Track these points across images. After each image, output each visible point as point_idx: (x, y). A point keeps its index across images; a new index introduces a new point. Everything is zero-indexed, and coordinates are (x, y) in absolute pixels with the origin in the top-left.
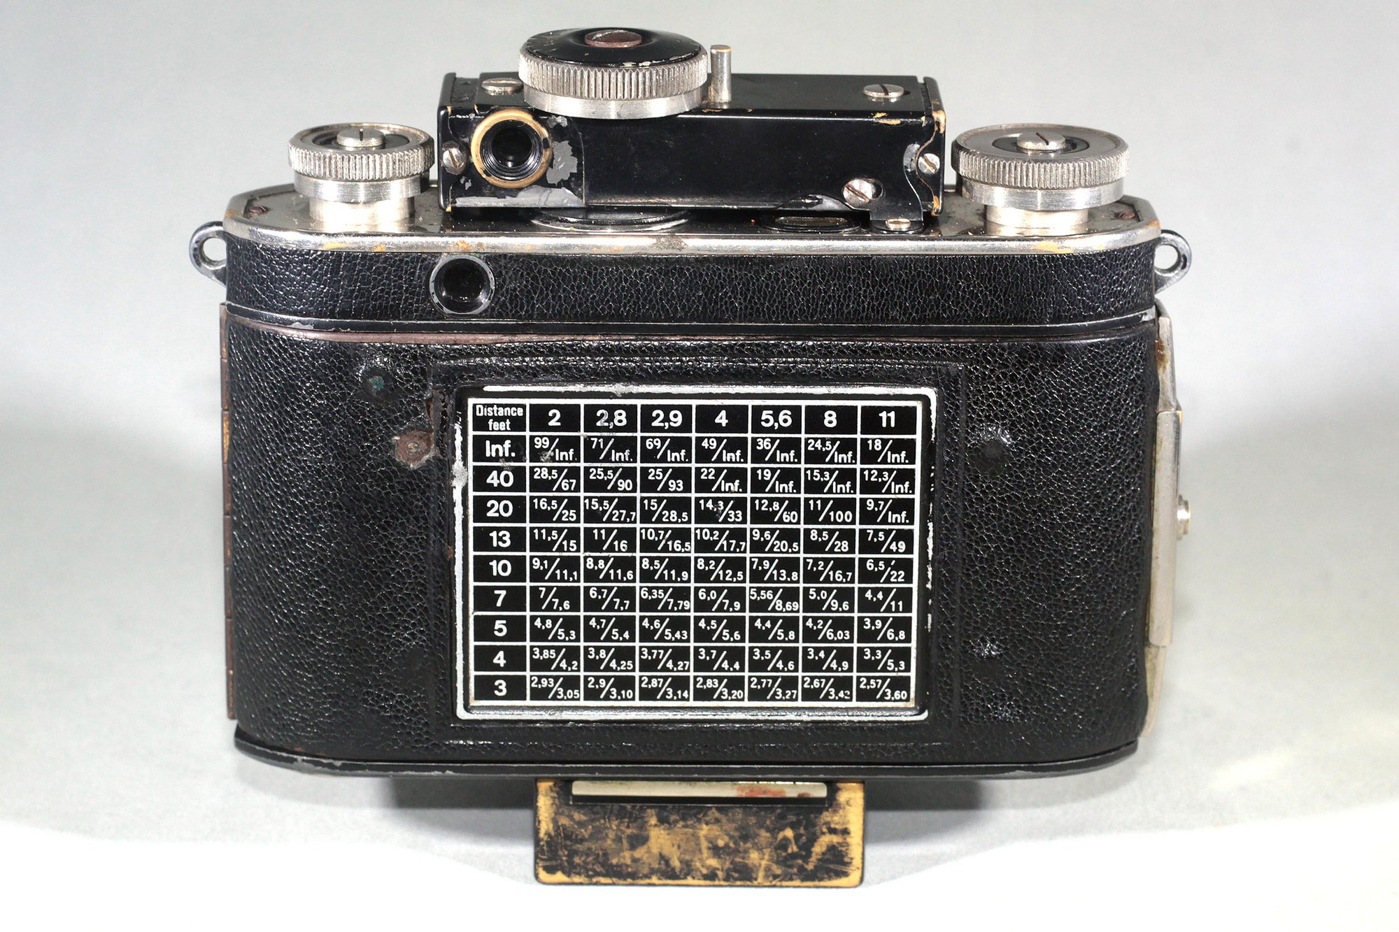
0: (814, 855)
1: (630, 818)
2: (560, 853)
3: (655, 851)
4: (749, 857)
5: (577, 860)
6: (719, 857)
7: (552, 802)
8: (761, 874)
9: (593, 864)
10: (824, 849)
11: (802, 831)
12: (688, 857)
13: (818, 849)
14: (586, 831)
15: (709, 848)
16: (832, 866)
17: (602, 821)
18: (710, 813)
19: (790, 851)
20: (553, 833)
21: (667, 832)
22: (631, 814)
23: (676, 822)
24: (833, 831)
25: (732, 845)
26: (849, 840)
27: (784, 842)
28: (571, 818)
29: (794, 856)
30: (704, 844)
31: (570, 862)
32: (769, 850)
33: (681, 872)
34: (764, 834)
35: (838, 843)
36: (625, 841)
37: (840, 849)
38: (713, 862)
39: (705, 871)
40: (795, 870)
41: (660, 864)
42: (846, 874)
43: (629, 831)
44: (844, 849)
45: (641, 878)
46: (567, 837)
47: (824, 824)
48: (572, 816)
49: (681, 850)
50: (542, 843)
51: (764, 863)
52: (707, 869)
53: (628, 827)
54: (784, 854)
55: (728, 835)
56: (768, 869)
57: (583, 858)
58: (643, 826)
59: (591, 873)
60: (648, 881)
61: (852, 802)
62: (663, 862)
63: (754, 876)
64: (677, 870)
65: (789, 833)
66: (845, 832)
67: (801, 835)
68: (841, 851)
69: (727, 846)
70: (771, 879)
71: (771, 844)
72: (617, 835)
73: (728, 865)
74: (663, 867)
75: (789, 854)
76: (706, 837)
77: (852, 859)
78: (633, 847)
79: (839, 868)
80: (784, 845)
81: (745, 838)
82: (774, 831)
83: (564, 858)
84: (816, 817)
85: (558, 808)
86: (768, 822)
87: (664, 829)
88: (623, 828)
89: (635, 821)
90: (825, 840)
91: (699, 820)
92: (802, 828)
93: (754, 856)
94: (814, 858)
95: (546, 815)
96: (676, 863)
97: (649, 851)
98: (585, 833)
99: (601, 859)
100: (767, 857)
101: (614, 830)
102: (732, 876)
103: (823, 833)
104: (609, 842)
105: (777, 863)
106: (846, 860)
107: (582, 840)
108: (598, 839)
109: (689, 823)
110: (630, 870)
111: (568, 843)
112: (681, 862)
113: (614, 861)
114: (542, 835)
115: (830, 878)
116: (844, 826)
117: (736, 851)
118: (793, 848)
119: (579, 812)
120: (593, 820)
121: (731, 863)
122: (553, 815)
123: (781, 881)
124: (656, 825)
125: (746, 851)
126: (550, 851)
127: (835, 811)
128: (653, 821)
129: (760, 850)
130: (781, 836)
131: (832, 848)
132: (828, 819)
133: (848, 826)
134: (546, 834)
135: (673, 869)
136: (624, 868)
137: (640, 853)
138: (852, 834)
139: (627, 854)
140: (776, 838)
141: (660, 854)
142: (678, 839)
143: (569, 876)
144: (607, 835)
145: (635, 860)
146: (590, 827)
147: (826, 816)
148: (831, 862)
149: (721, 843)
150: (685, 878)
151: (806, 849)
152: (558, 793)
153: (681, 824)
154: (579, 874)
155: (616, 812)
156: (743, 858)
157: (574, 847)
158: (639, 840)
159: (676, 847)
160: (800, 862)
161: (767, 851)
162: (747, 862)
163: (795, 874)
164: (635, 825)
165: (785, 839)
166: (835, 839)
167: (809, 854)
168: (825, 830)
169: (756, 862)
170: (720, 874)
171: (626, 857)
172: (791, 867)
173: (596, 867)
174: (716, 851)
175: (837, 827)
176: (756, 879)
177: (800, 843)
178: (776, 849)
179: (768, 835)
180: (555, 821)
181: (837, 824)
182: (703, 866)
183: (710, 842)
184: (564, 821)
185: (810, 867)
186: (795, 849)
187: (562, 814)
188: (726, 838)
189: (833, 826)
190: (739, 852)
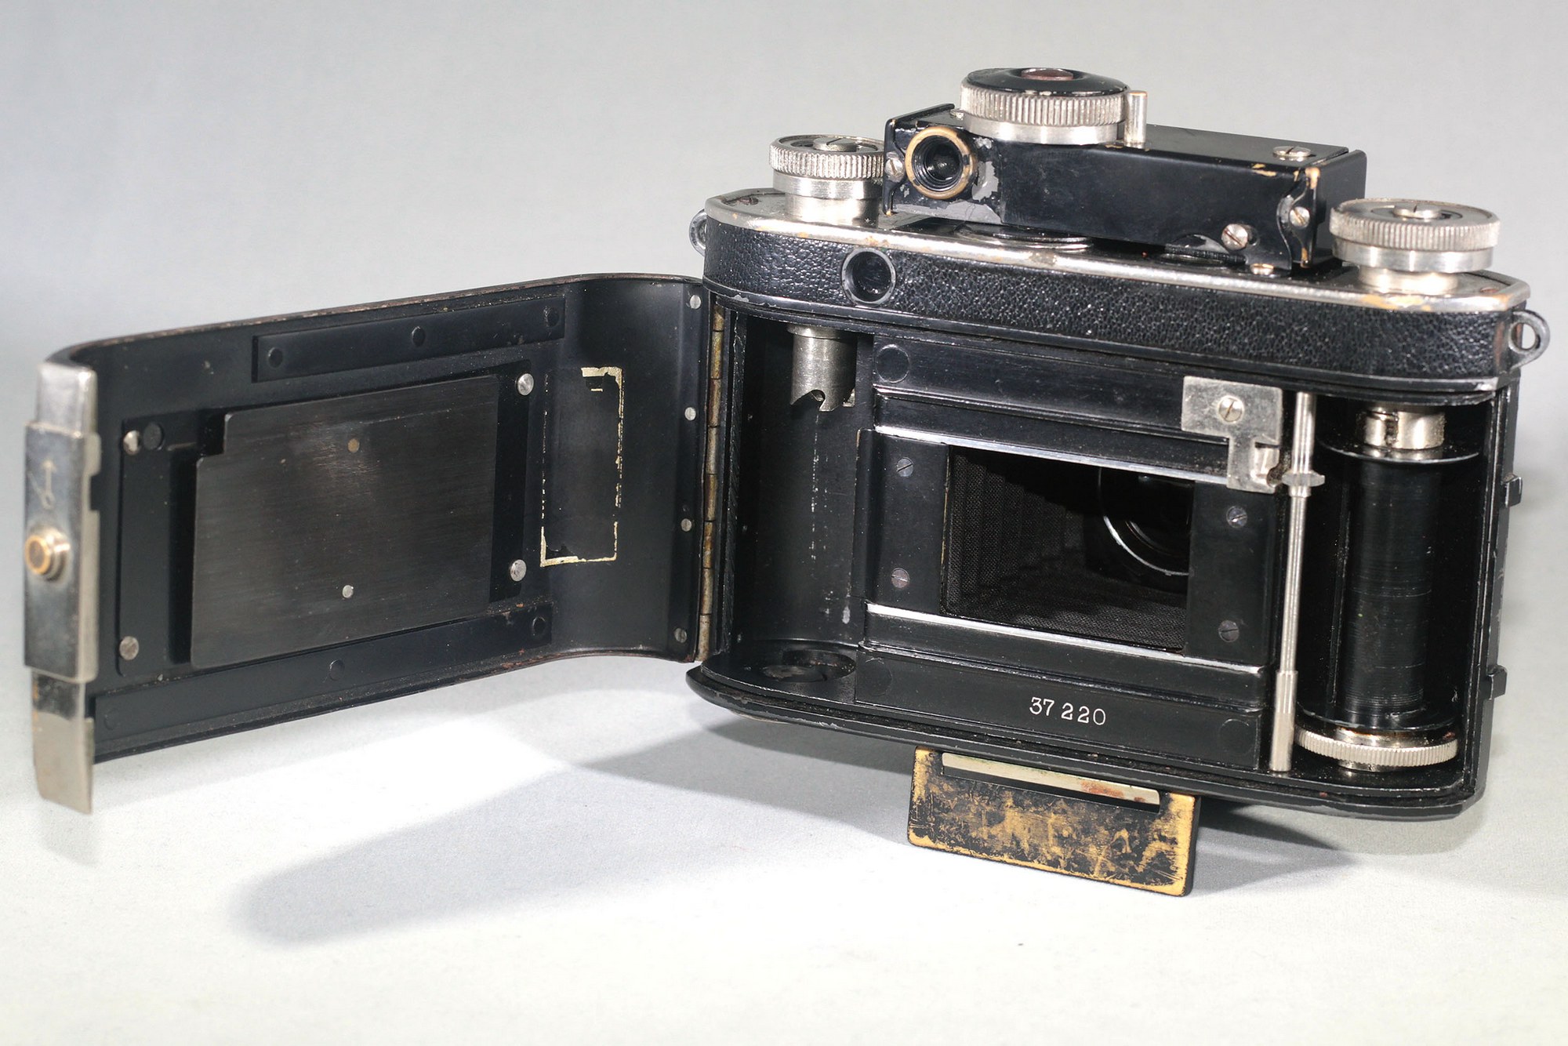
0: (1144, 858)
1: (990, 796)
2: (928, 818)
3: (1009, 831)
4: (1088, 850)
5: (942, 828)
6: (1063, 847)
7: (926, 770)
8: (1097, 868)
9: (955, 835)
10: (1154, 854)
11: (1136, 835)
12: (1036, 842)
13: (1149, 853)
14: (952, 801)
15: (1055, 837)
16: (1159, 872)
17: (967, 795)
18: (1058, 803)
19: (1124, 851)
20: (924, 800)
21: (1020, 815)
22: (991, 792)
23: (1029, 806)
24: (1163, 839)
25: (1074, 837)
26: (1175, 849)
27: (1119, 842)
28: (941, 787)
29: (1127, 856)
30: (1051, 832)
31: (936, 828)
32: (1106, 847)
33: (1028, 855)
34: (1103, 831)
35: (1166, 851)
36: (984, 817)
37: (1167, 856)
38: (1057, 850)
39: (1049, 858)
40: (1127, 870)
41: (1012, 844)
42: (1170, 882)
43: (988, 809)
44: (1171, 858)
45: (995, 854)
46: (936, 805)
47: (1155, 831)
48: (942, 786)
49: (1031, 834)
50: (914, 807)
51: (1100, 858)
52: (1052, 856)
53: (988, 804)
54: (1119, 853)
55: (1072, 826)
56: (1103, 865)
57: (948, 827)
58: (1000, 806)
59: (952, 842)
60: (1000, 858)
61: (1181, 814)
62: (1014, 843)
63: (1091, 870)
64: (1026, 852)
65: (1124, 834)
66: (1174, 841)
67: (1135, 838)
68: (1169, 859)
69: (1070, 836)
70: (1105, 875)
71: (1108, 842)
72: (977, 810)
73: (1069, 855)
74: (1014, 846)
75: (1122, 854)
76: (1052, 825)
77: (1177, 868)
78: (990, 824)
79: (1165, 875)
80: (1118, 845)
81: (1086, 832)
82: (1112, 830)
83: (932, 824)
84: (1150, 823)
85: (931, 776)
86: (1107, 821)
87: (1018, 812)
88: (984, 805)
89: (994, 800)
90: (1156, 846)
91: (1049, 809)
92: (1136, 831)
93: (1093, 850)
94: (1143, 862)
95: (920, 781)
96: (1025, 845)
97: (1003, 831)
98: (951, 804)
99: (962, 831)
100: (1103, 853)
101: (975, 805)
102: (1073, 867)
103: (1154, 840)
104: (971, 816)
105: (1112, 861)
106: (1172, 868)
107: (948, 810)
108: (961, 812)
109: (1040, 809)
110: (986, 845)
111: (936, 810)
112: (1030, 845)
113: (974, 834)
114: (915, 799)
115: (1156, 883)
116: (1173, 836)
117: (1078, 843)
118: (1127, 849)
119: (948, 784)
120: (959, 793)
121: (1072, 854)
122: (926, 782)
123: (1114, 878)
124: (1011, 807)
125: (1086, 845)
126: (921, 815)
127: (1166, 820)
128: (1010, 802)
129: (1098, 845)
130: (1117, 835)
131: (1160, 855)
132: (1160, 827)
133: (1176, 836)
134: (918, 799)
135: (1023, 850)
136: (981, 842)
137: (996, 830)
138: (1179, 845)
139: (985, 829)
140: (1113, 837)
141: (1013, 835)
142: (1029, 823)
143: (934, 842)
144: (969, 809)
145: (991, 837)
146: (956, 799)
147: (1158, 824)
148: (1159, 868)
149: (1065, 833)
150: (1032, 861)
151: (1139, 851)
152: (932, 763)
153: (1033, 809)
154: (943, 841)
155: (979, 789)
156: (1083, 851)
157: (941, 815)
158: (996, 819)
159: (1027, 829)
160: (1132, 863)
161: (1104, 848)
162: (1086, 854)
163: (1127, 874)
164: (993, 803)
165: (1121, 839)
166: (1164, 847)
167: (1140, 857)
168: (1156, 837)
169: (1094, 856)
170: (1061, 861)
171: (983, 832)
172: (1124, 866)
173: (957, 837)
174: (1061, 840)
175: (1166, 835)
176: (1092, 873)
177: (1134, 846)
178: (1113, 847)
179: (1106, 832)
180: (927, 788)
181: (1166, 832)
182: (1048, 853)
183: (1057, 831)
184: (934, 789)
185: (1140, 869)
186: (1129, 850)
187: (933, 783)
188: (1070, 829)
189: (1163, 834)
190: (1080, 845)
